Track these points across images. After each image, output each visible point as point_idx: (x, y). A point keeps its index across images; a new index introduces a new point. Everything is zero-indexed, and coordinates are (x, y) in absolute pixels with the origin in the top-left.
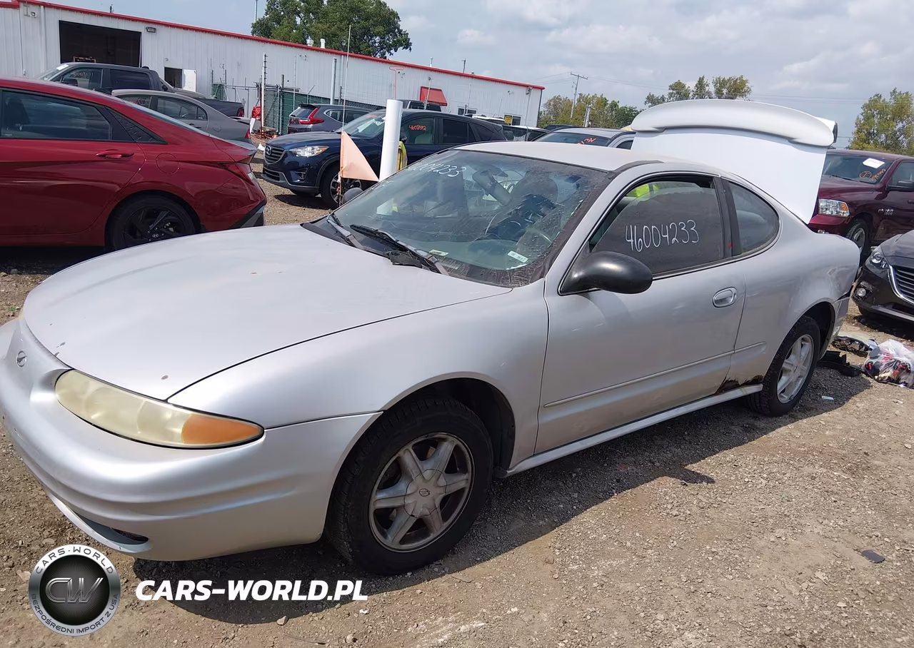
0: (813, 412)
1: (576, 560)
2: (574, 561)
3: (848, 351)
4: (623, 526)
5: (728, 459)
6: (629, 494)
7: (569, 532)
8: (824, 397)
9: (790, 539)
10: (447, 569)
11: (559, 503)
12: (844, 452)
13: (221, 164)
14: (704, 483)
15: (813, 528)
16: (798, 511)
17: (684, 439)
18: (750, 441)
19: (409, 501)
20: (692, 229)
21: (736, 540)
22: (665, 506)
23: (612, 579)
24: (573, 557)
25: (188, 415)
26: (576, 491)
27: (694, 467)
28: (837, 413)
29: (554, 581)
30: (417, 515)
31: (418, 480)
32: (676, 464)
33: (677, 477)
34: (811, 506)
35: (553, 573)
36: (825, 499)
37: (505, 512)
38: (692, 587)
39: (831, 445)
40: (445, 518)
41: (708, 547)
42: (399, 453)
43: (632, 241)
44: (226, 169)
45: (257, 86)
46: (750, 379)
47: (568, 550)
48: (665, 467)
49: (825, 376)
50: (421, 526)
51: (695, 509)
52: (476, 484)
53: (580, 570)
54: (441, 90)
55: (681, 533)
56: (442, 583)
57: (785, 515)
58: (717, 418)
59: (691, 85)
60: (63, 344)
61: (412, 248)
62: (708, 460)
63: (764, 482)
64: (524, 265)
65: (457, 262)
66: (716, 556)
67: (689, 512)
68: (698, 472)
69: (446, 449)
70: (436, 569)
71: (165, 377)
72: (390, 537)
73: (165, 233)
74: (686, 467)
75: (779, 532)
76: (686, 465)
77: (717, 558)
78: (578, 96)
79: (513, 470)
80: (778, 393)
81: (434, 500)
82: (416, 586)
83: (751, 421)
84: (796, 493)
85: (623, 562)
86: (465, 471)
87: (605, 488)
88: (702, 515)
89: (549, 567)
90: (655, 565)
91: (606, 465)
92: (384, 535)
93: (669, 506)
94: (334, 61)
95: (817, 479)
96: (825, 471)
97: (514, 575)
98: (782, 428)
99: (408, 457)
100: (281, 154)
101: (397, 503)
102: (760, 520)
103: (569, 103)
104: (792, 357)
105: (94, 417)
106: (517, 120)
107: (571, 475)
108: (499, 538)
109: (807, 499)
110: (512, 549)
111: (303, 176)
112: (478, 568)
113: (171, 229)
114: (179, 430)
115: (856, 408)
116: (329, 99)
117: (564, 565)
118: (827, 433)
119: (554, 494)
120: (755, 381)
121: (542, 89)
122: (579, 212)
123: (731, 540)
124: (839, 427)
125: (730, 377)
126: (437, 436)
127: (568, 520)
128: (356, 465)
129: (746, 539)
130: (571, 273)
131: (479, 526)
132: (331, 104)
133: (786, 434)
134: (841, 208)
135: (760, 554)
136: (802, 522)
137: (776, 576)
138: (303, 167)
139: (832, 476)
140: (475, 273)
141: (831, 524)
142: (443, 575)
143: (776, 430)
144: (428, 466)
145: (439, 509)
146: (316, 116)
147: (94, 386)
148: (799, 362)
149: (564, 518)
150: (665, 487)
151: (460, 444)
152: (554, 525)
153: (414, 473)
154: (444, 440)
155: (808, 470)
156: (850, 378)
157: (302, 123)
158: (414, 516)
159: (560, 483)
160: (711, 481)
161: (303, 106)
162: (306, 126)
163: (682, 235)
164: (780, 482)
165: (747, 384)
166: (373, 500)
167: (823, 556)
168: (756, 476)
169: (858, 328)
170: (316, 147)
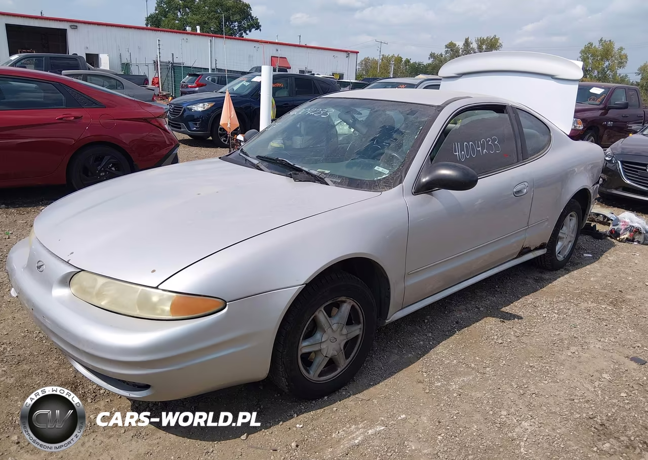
0: (579, 265)
1: (439, 379)
2: (438, 380)
3: (596, 222)
4: (467, 353)
5: (529, 302)
6: (466, 331)
7: (430, 360)
8: (586, 255)
9: (581, 353)
10: (351, 392)
11: (419, 341)
12: (606, 291)
13: (146, 119)
14: (516, 320)
15: (595, 345)
16: (582, 333)
17: (497, 291)
18: (541, 288)
19: (324, 346)
20: (496, 143)
21: (545, 356)
22: (493, 337)
23: (466, 390)
24: (436, 377)
25: (174, 296)
26: (430, 332)
27: (507, 309)
28: (596, 265)
29: (426, 395)
30: (329, 356)
31: (329, 331)
32: (494, 308)
33: (497, 317)
34: (590, 330)
35: (424, 389)
36: (599, 324)
37: (383, 350)
38: (521, 391)
39: (596, 287)
40: (347, 357)
41: (527, 363)
42: (316, 313)
43: (457, 153)
44: (150, 123)
45: (155, 62)
46: (538, 245)
47: (432, 372)
48: (487, 310)
49: (583, 241)
50: (332, 364)
51: (513, 338)
52: (367, 331)
53: (443, 386)
54: (285, 58)
55: (507, 355)
56: (350, 402)
57: (575, 337)
58: (516, 274)
59: (460, 44)
60: (72, 253)
61: (306, 170)
62: (516, 303)
63: (557, 316)
64: (387, 175)
65: (339, 177)
66: (534, 369)
67: (509, 340)
68: (510, 312)
69: (346, 308)
70: (344, 393)
71: (154, 271)
72: (311, 372)
73: (109, 172)
74: (501, 310)
75: (573, 349)
76: (501, 308)
77: (534, 370)
78: (381, 57)
79: (390, 320)
80: (556, 254)
81: (340, 344)
82: (332, 406)
83: (540, 275)
84: (579, 321)
85: (471, 378)
86: (359, 323)
87: (449, 328)
88: (518, 341)
89: (421, 385)
90: (493, 378)
91: (446, 312)
92: (308, 372)
93: (496, 337)
94: (209, 41)
95: (592, 311)
96: (595, 305)
97: (398, 393)
98: (561, 278)
99: (321, 315)
100: (181, 110)
101: (316, 348)
102: (559, 342)
103: (376, 62)
104: (564, 228)
105: (103, 304)
106: (341, 76)
107: (424, 321)
108: (383, 368)
109: (587, 325)
110: (392, 375)
111: (198, 125)
112: (372, 389)
113: (113, 169)
114: (167, 308)
115: (608, 261)
116: (208, 69)
117: (431, 383)
118: (592, 279)
119: (415, 336)
120: (541, 247)
121: (357, 53)
122: (421, 136)
123: (542, 357)
124: (599, 274)
125: (526, 245)
126: (340, 299)
127: (428, 352)
128: (287, 324)
129: (551, 355)
130: (420, 179)
131: (368, 361)
132: (210, 72)
133: (564, 282)
134: (577, 124)
135: (562, 364)
136: (587, 341)
137: (576, 379)
138: (197, 118)
139: (601, 308)
140: (353, 183)
141: (606, 341)
142: (350, 396)
143: (558, 280)
144: (334, 321)
145: (343, 351)
146: (201, 82)
147: (101, 281)
148: (569, 231)
149: (425, 351)
150: (489, 324)
151: (355, 304)
152: (419, 357)
153: (326, 326)
154: (344, 302)
155: (583, 305)
156: (600, 240)
157: (191, 87)
158: (327, 357)
159: (418, 327)
160: (520, 318)
161: (190, 75)
162: (193, 89)
163: (489, 148)
164: (567, 315)
165: (537, 249)
166: (300, 348)
167: (605, 363)
168: (550, 312)
169: (599, 206)
170: (206, 103)
